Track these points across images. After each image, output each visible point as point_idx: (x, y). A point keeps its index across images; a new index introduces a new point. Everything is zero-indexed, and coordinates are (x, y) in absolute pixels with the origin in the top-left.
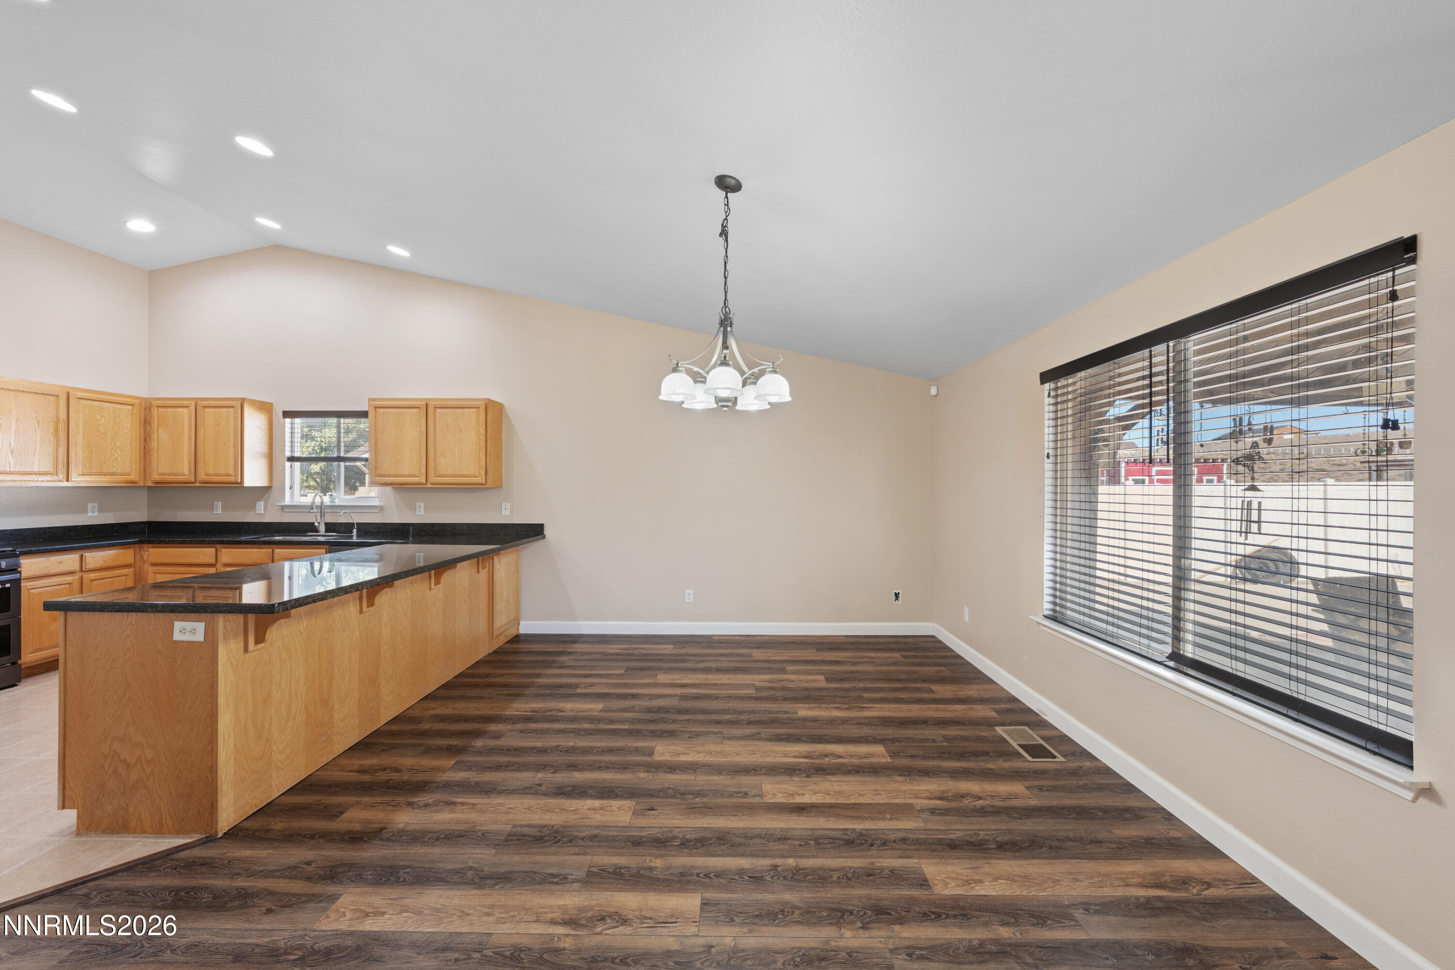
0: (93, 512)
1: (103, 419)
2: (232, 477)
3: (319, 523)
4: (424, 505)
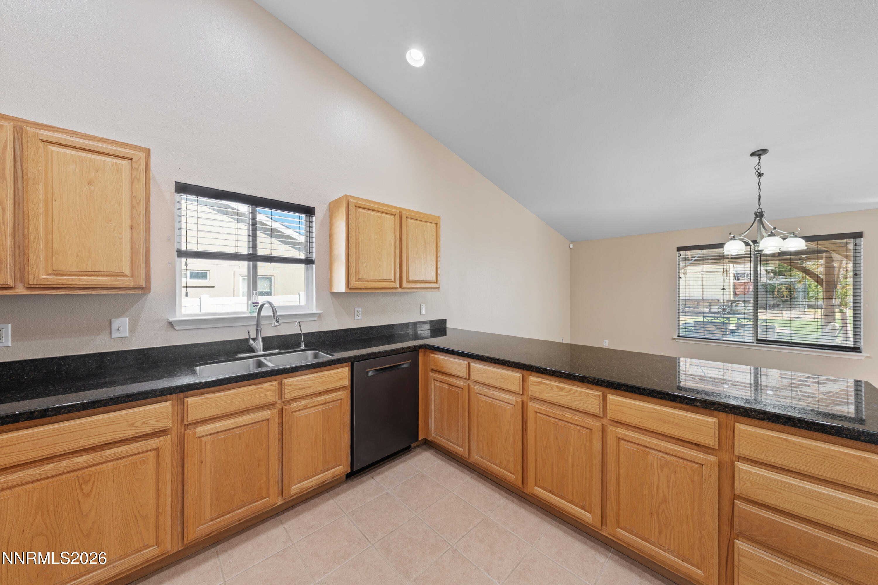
2: (127, 278)
3: (254, 339)
4: (362, 310)
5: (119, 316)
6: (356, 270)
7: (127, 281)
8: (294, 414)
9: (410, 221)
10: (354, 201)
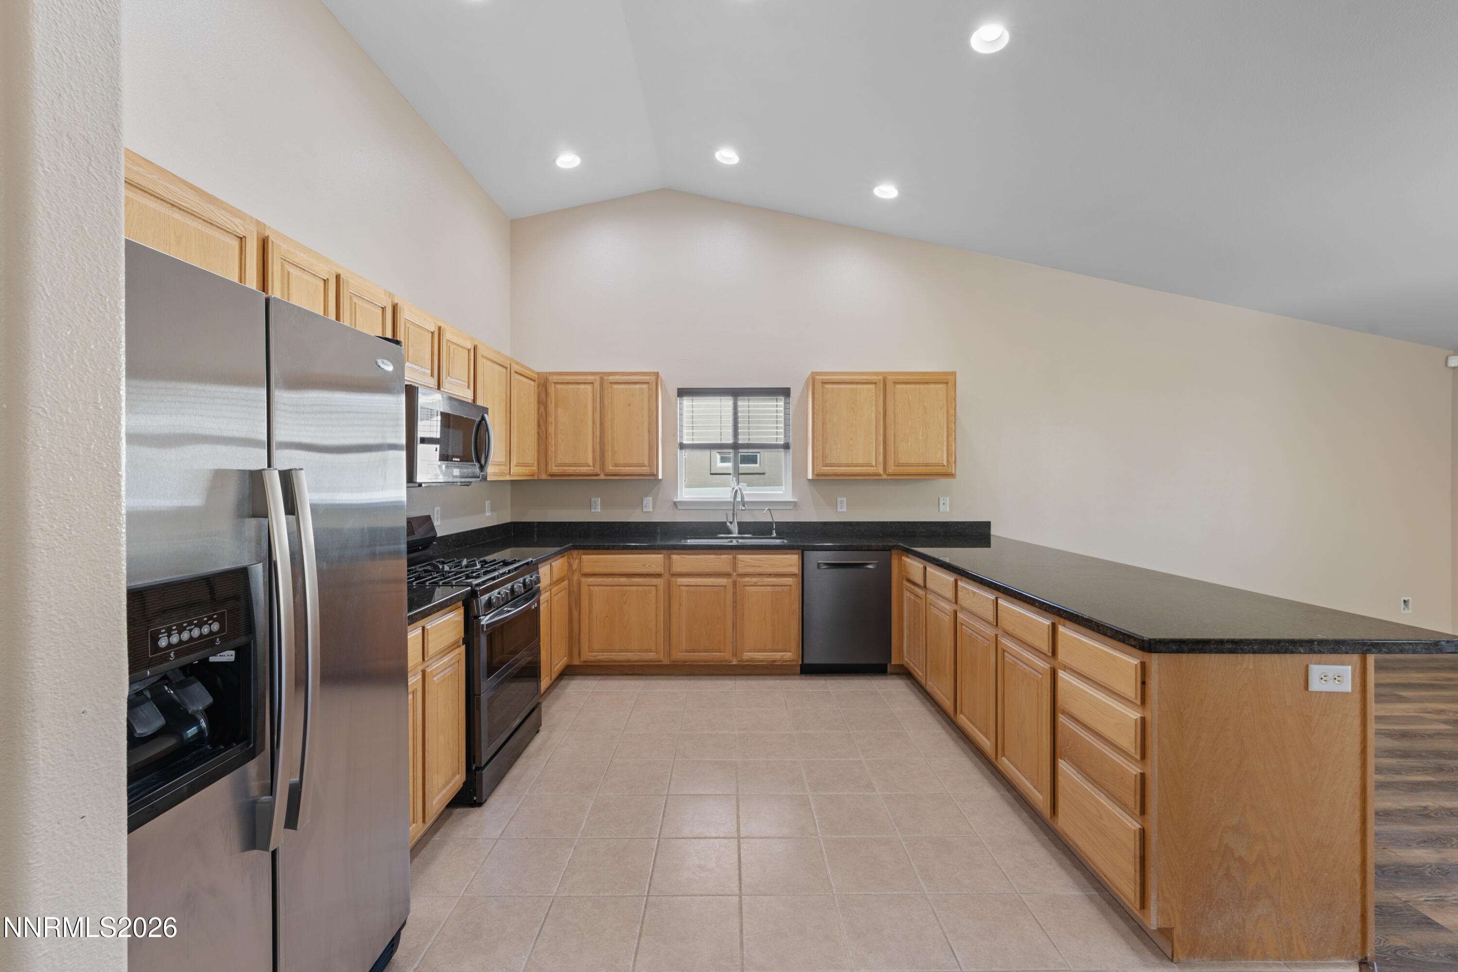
0: (488, 511)
1: (524, 397)
2: (646, 468)
3: (731, 523)
4: (847, 500)
5: (647, 496)
6: (823, 453)
7: (646, 470)
8: (746, 587)
9: (898, 386)
10: (821, 377)
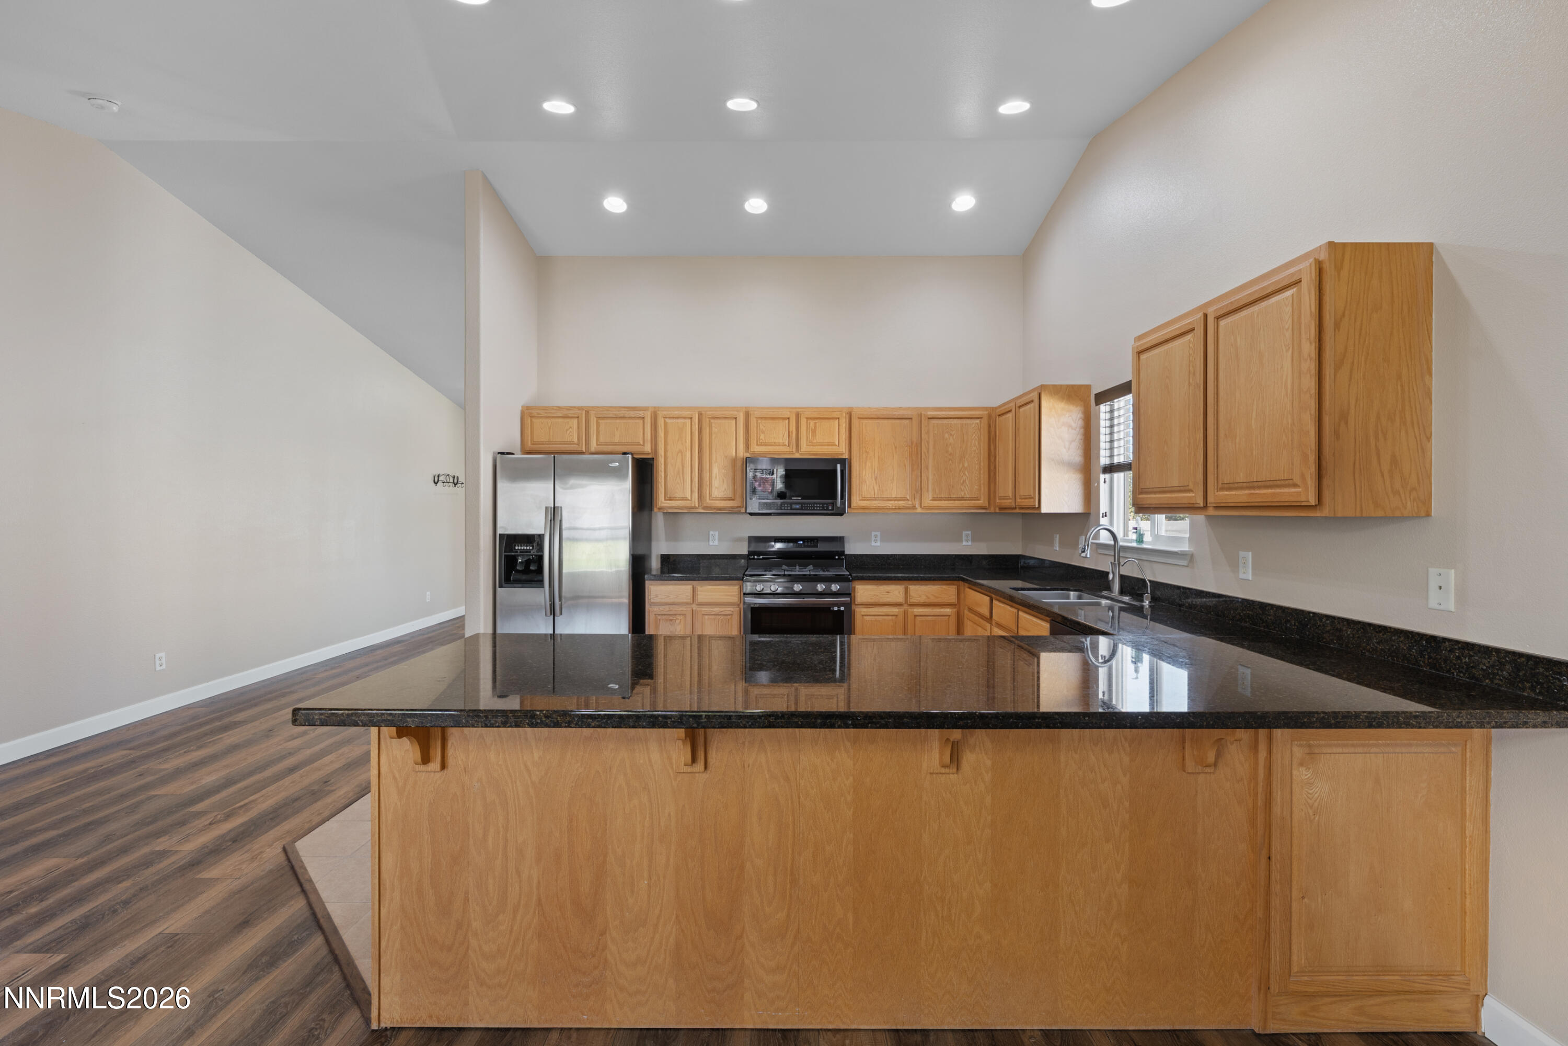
0: (967, 541)
1: (951, 437)
2: (1032, 500)
6: (1139, 473)
9: (1223, 323)
